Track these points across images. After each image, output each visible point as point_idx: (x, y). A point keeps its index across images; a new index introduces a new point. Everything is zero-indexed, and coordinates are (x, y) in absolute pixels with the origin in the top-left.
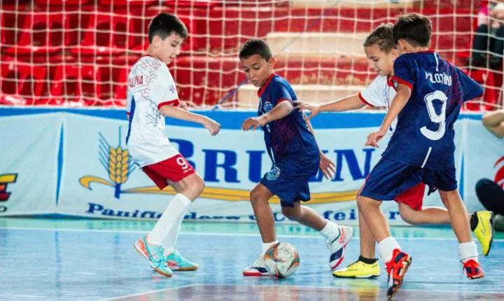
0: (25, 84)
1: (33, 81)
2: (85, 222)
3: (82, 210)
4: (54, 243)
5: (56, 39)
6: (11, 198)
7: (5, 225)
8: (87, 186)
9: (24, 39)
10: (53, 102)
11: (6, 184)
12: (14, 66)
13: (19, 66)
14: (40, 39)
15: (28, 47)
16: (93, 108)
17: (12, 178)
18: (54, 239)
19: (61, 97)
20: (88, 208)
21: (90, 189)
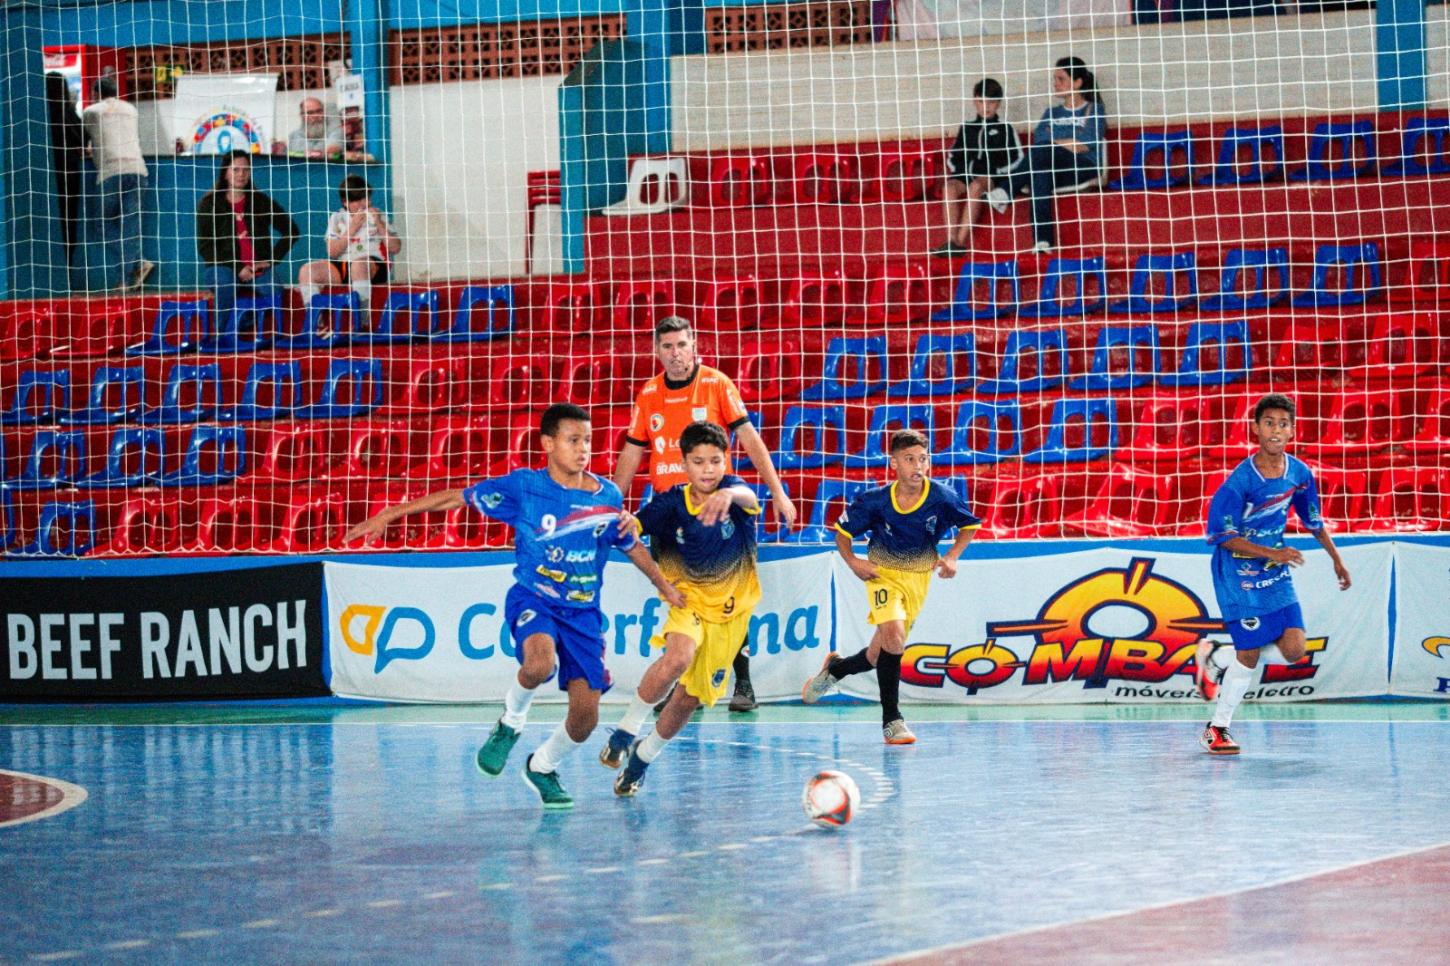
0: (1335, 499)
1: (1346, 495)
2: (1431, 707)
3: (1429, 689)
4: (1388, 742)
5: (1380, 430)
6: (1319, 674)
7: (1312, 715)
8: (1434, 651)
9: (1330, 432)
10: (1378, 526)
11: (1311, 653)
12: (1318, 473)
13: (1324, 473)
14: (1355, 431)
15: (1338, 444)
16: (1439, 533)
17: (1320, 644)
18: (1387, 736)
19: (1391, 519)
20: (1437, 685)
21: (1440, 656)
